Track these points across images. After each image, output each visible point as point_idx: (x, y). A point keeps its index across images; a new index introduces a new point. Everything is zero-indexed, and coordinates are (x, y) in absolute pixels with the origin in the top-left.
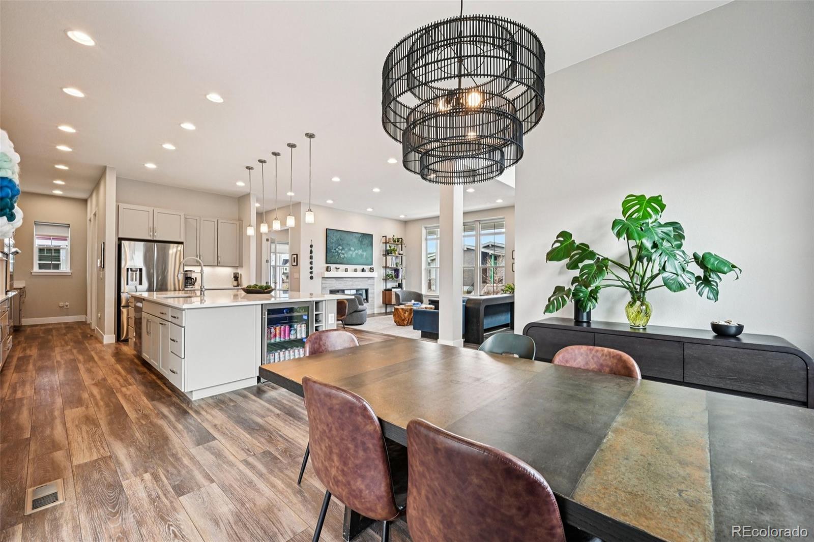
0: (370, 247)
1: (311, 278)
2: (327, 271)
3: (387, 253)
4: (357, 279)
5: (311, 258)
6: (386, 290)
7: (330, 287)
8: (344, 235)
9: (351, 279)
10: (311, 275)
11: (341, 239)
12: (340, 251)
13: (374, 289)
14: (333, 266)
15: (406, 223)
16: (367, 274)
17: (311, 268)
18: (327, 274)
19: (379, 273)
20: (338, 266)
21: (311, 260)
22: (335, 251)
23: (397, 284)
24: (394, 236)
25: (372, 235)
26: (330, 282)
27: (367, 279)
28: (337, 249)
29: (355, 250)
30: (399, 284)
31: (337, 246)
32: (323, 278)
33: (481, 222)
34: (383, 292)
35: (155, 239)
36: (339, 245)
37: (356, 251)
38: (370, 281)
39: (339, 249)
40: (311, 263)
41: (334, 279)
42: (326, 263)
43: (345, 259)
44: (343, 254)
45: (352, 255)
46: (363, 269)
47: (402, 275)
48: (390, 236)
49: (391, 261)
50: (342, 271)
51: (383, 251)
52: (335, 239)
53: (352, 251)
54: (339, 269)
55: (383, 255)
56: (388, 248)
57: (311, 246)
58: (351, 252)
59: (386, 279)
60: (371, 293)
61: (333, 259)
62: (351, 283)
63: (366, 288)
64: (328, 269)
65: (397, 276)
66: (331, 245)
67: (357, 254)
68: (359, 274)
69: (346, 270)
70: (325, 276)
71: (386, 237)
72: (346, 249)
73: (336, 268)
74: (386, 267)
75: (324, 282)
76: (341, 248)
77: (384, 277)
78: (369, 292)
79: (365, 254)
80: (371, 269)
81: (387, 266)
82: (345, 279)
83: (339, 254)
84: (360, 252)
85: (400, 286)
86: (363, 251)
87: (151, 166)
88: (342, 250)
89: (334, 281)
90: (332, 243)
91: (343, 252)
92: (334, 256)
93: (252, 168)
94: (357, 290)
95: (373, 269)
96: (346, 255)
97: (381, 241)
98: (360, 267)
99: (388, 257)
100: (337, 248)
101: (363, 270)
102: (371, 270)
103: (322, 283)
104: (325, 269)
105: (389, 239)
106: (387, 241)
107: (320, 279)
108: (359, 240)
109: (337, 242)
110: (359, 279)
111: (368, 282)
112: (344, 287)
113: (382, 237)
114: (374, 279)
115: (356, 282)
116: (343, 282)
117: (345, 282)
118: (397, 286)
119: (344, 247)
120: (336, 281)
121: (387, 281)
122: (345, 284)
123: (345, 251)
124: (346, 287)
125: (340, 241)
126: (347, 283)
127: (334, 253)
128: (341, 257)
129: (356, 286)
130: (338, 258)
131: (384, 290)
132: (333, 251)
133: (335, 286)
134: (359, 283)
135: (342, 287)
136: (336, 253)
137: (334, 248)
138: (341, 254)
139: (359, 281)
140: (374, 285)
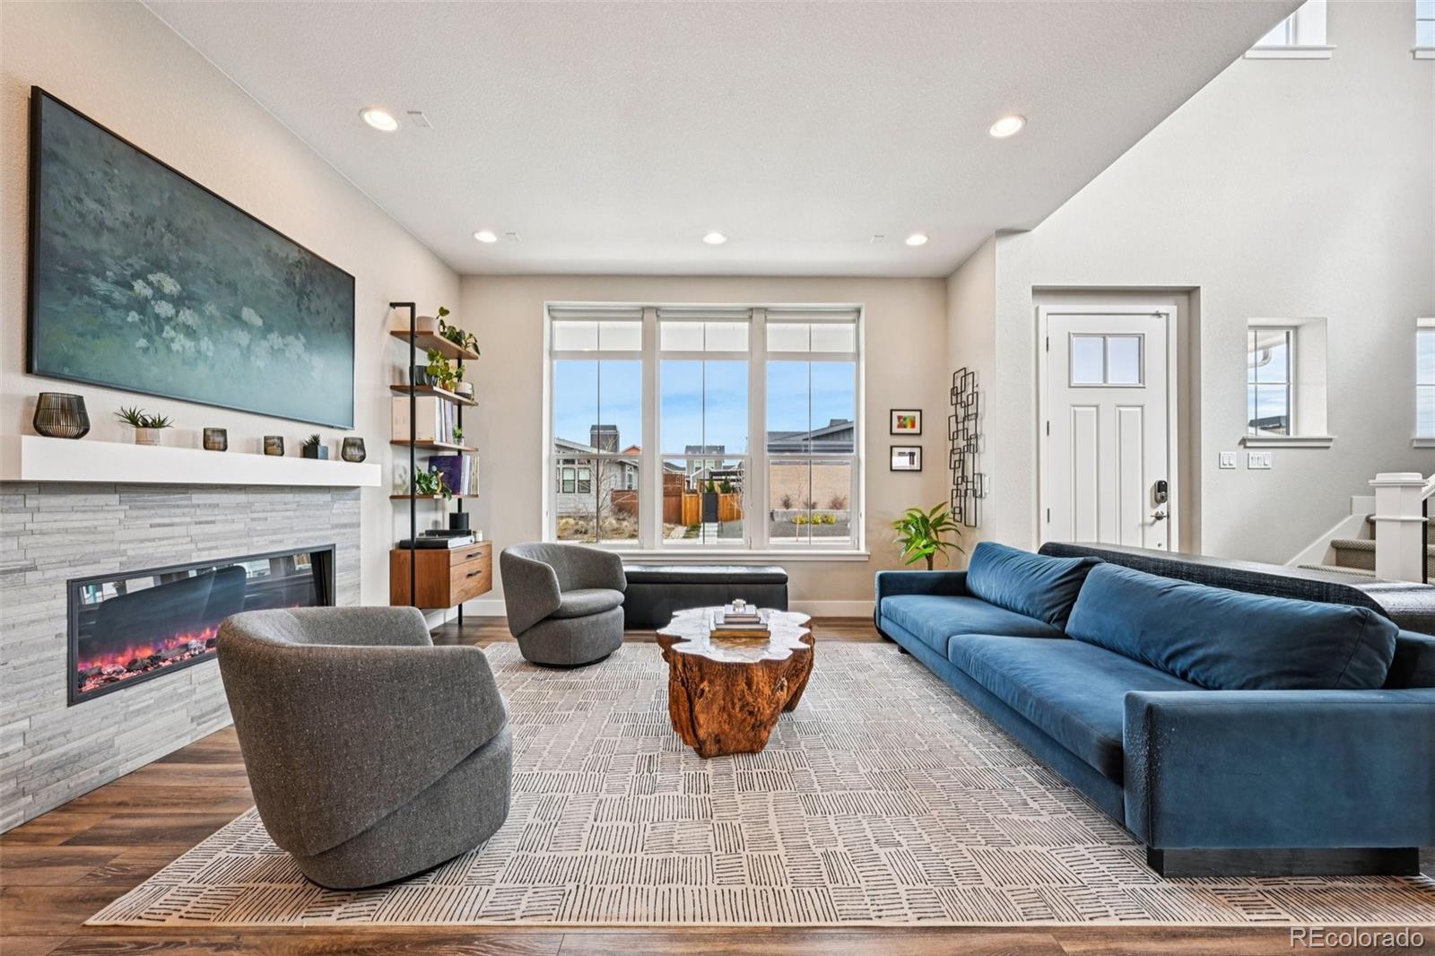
0: (342, 336)
2: (41, 429)
3: (416, 384)
4: (277, 497)
6: (409, 546)
8: (198, 211)
9: (241, 498)
11: (169, 226)
12: (165, 309)
13: (358, 547)
15: (464, 278)
16: (329, 471)
19: (381, 469)
22: (119, 295)
23: (449, 518)
24: (443, 312)
25: (352, 279)
27: (327, 497)
28: (144, 289)
29: (269, 329)
30: (453, 518)
31: (138, 262)
34: (392, 553)
36: (159, 265)
37: (277, 339)
38: (341, 507)
39: (160, 294)
41: (113, 499)
42: (31, 368)
43: (203, 370)
44: (191, 331)
45: (248, 353)
46: (313, 442)
47: (470, 478)
48: (426, 310)
49: (435, 419)
50: (180, 441)
52: (122, 210)
53: (245, 325)
54: (158, 424)
55: (393, 388)
56: (422, 359)
58: (244, 337)
59: (413, 494)
60: (347, 569)
61: (101, 347)
62: (240, 523)
63: (317, 542)
64: (53, 420)
65: (451, 487)
66: (87, 242)
67: (277, 353)
68: (292, 470)
69: (214, 440)
71: (412, 308)
72: (210, 308)
73: (133, 419)
74: (413, 444)
76: (171, 285)
77: (399, 486)
78: (340, 560)
79: (317, 363)
80: (348, 444)
81: (419, 439)
82: (198, 498)
83: (161, 322)
84: (296, 346)
85: (459, 525)
86: (306, 348)
88: (178, 302)
89: (109, 514)
91: (187, 316)
92: (116, 332)
94: (274, 559)
95: (361, 447)
96: (206, 345)
97: (384, 323)
98: (296, 433)
99: (420, 400)
100: (140, 275)
101: (310, 450)
102: (353, 450)
106: (417, 330)
108: (289, 282)
109: (143, 240)
110: (289, 497)
111: (334, 511)
112: (192, 546)
113: (393, 305)
114: (358, 498)
115: (274, 514)
116: (188, 519)
117: (203, 514)
118: (447, 527)
119: (193, 288)
120: (135, 513)
121: (418, 502)
122: (195, 530)
123: (201, 314)
124: (210, 549)
125: (165, 240)
126: (213, 522)
127: (115, 307)
128: (169, 348)
129: (271, 538)
130: (146, 350)
131: (403, 545)
132: (101, 287)
133: (123, 547)
134: (289, 518)
135: (175, 548)
136: (128, 308)
137: (117, 269)
138: (174, 328)
139: (287, 511)
140: (356, 525)
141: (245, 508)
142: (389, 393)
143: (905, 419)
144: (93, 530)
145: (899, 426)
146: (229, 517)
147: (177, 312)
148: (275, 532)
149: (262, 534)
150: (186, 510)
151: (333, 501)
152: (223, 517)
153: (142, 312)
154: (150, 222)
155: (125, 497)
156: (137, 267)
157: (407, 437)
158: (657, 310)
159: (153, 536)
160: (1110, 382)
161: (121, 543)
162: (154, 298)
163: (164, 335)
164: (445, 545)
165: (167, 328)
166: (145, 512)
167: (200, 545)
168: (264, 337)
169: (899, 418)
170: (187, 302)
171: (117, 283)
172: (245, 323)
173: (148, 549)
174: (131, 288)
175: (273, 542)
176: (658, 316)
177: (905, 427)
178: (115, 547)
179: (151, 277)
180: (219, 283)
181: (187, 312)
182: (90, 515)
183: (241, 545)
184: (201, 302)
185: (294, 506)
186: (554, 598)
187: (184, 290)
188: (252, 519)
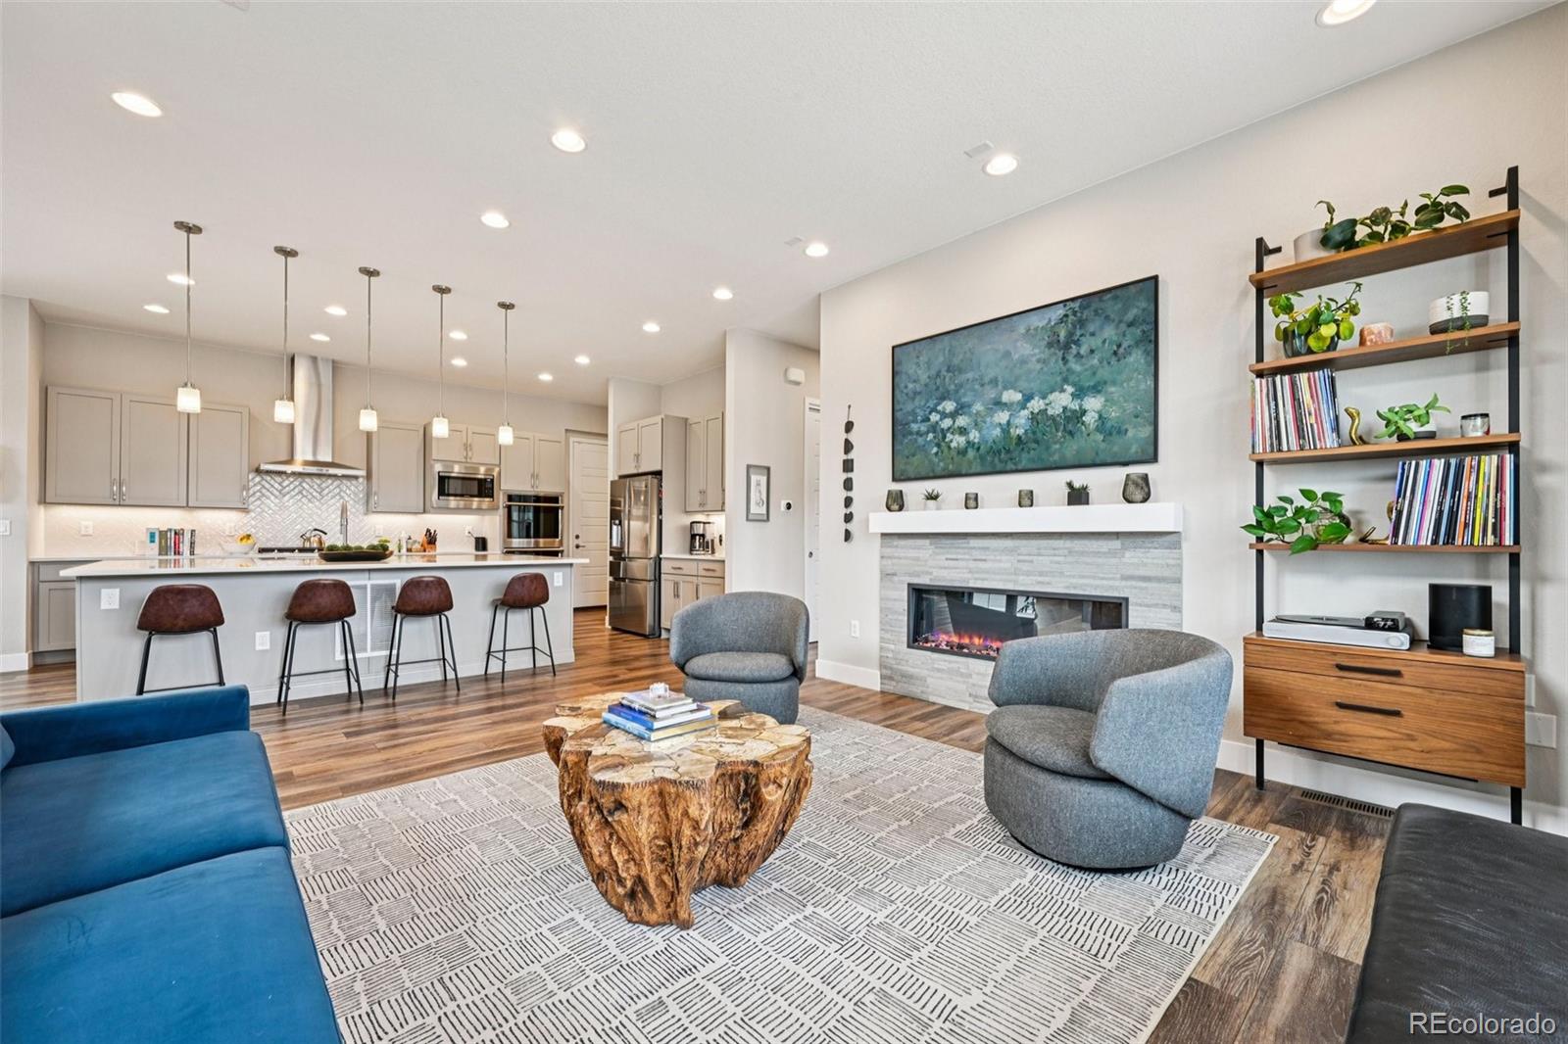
0: (1137, 357)
1: (848, 536)
5: (847, 467)
7: (910, 575)
8: (970, 342)
9: (1009, 543)
10: (847, 527)
11: (950, 369)
12: (947, 423)
13: (1176, 609)
14: (914, 490)
17: (848, 502)
18: (893, 523)
20: (938, 486)
21: (846, 477)
22: (923, 428)
25: (1153, 282)
26: (913, 553)
27: (1116, 544)
28: (932, 418)
29: (1028, 398)
31: (932, 403)
32: (883, 535)
36: (943, 398)
37: (1034, 405)
38: (1142, 557)
39: (944, 415)
40: (846, 486)
41: (927, 542)
42: (894, 479)
43: (971, 453)
44: (963, 431)
45: (1004, 427)
46: (1083, 487)
52: (924, 378)
53: (1007, 407)
57: (849, 426)
58: (1004, 417)
61: (915, 460)
62: (1006, 562)
63: (1098, 592)
64: (896, 502)
67: (1038, 415)
69: (973, 501)
72: (978, 407)
75: (888, 551)
76: (949, 406)
79: (1093, 404)
80: (1138, 483)
82: (974, 543)
83: (944, 433)
84: (1059, 400)
86: (1079, 394)
88: (954, 415)
89: (923, 550)
91: (962, 421)
92: (923, 449)
96: (974, 436)
100: (934, 410)
101: (1077, 496)
104: (884, 502)
107: (877, 541)
109: (934, 387)
110: (1056, 543)
111: (1125, 560)
112: (970, 576)
114: (1177, 545)
115: (1041, 558)
116: (967, 557)
117: (977, 554)
119: (963, 400)
120: (937, 551)
122: (972, 564)
123: (970, 415)
124: (983, 579)
125: (947, 380)
126: (985, 560)
127: (921, 436)
128: (949, 447)
129: (1040, 579)
130: (936, 454)
132: (914, 427)
133: (930, 570)
134: (1058, 563)
135: (961, 575)
136: (928, 433)
137: (922, 413)
138: (952, 433)
139: (1055, 555)
140: (1179, 581)
141: (1011, 551)
144: (917, 559)
146: (998, 558)
147: (954, 422)
148: (1041, 574)
149: (1028, 574)
150: (966, 551)
151: (1124, 548)
152: (992, 557)
153: (934, 432)
154: (938, 374)
155: (934, 541)
156: (932, 406)
159: (946, 565)
161: (931, 567)
162: (941, 420)
163: (947, 440)
165: (948, 435)
166: (942, 550)
167: (977, 576)
168: (1024, 407)
170: (960, 412)
171: (923, 421)
172: (1005, 404)
173: (944, 573)
174: (929, 420)
175: (1039, 583)
178: (927, 569)
179: (940, 408)
180: (982, 385)
181: (961, 418)
182: (917, 551)
183: (1010, 581)
184: (969, 406)
185: (1066, 551)
187: (958, 404)
188: (1019, 561)
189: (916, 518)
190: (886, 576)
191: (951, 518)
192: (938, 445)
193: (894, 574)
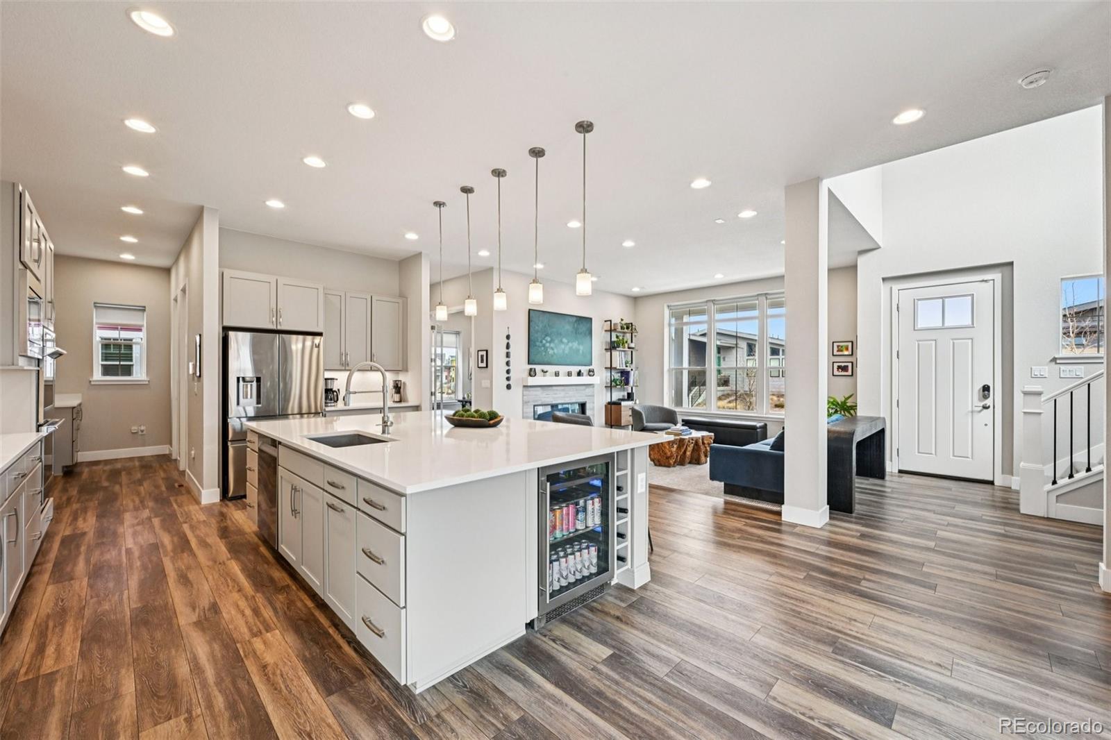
0: (588, 337)
1: (509, 387)
2: (530, 375)
3: (613, 346)
4: (571, 387)
5: (508, 355)
6: (611, 403)
7: (534, 401)
8: (554, 318)
9: (563, 388)
10: (508, 383)
11: (549, 326)
12: (548, 345)
13: (594, 403)
14: (538, 368)
15: (635, 300)
16: (585, 379)
17: (508, 372)
18: (532, 381)
19: (601, 378)
20: (545, 368)
21: (508, 359)
22: (541, 345)
23: (626, 394)
24: (622, 320)
25: (591, 319)
26: (535, 393)
27: (584, 387)
28: (544, 342)
29: (568, 342)
30: (628, 394)
31: (543, 336)
32: (524, 386)
33: (768, 297)
34: (606, 406)
35: (279, 328)
36: (547, 335)
37: (570, 345)
38: (588, 391)
39: (547, 342)
40: (508, 364)
41: (539, 388)
42: (529, 363)
43: (555, 357)
44: (552, 349)
45: (564, 350)
46: (580, 371)
47: (634, 380)
48: (616, 320)
49: (619, 359)
50: (551, 375)
51: (606, 342)
52: (541, 326)
53: (564, 343)
54: (547, 372)
55: (606, 349)
56: (614, 339)
57: (508, 337)
58: (563, 346)
59: (611, 386)
60: (591, 409)
61: (538, 356)
62: (562, 394)
63: (582, 400)
64: (532, 373)
65: (627, 383)
66: (535, 335)
67: (571, 348)
68: (575, 380)
69: (557, 374)
70: (529, 384)
71: (611, 321)
72: (556, 341)
73: (543, 371)
74: (611, 368)
75: (525, 393)
76: (549, 339)
77: (607, 383)
78: (587, 406)
79: (581, 348)
80: (590, 371)
81: (613, 366)
82: (554, 388)
83: (547, 348)
84: (575, 345)
85: (630, 397)
86: (579, 344)
87: (275, 204)
88: (550, 342)
89: (539, 392)
90: (537, 332)
91: (552, 345)
92: (539, 352)
93: (443, 204)
95: (593, 371)
96: (555, 351)
97: (603, 327)
98: (575, 369)
99: (614, 353)
100: (544, 339)
101: (579, 374)
102: (591, 373)
103: (523, 396)
104: (527, 373)
105: (615, 324)
106: (613, 328)
107: (521, 389)
108: (573, 327)
109: (544, 331)
110: (574, 387)
111: (586, 392)
113: (606, 321)
114: (594, 387)
115: (570, 392)
116: (552, 393)
117: (555, 392)
118: (626, 398)
119: (552, 338)
120: (543, 391)
121: (613, 389)
122: (554, 396)
123: (554, 343)
125: (548, 329)
127: (540, 347)
129: (570, 399)
131: (609, 403)
134: (574, 393)
136: (542, 347)
137: (541, 339)
138: (550, 349)
139: (574, 391)
140: (594, 396)
141: (563, 390)
142: (604, 351)
143: (842, 347)
144: (536, 395)
145: (838, 351)
147: (550, 344)
149: (565, 397)
150: (552, 391)
151: (586, 388)
152: (559, 393)
153: (544, 347)
154: (545, 326)
155: (542, 388)
157: (609, 366)
158: (713, 301)
159: (546, 397)
160: (947, 324)
163: (548, 351)
164: (620, 404)
166: (545, 391)
168: (567, 345)
169: (838, 346)
170: (552, 341)
171: (541, 342)
173: (545, 399)
176: (714, 304)
177: (842, 351)
178: (540, 399)
181: (552, 343)
184: (554, 340)
186: (643, 423)
188: (566, 394)
189: (539, 380)
190: (525, 403)
191: (549, 380)
192: (545, 352)
193: (529, 402)
